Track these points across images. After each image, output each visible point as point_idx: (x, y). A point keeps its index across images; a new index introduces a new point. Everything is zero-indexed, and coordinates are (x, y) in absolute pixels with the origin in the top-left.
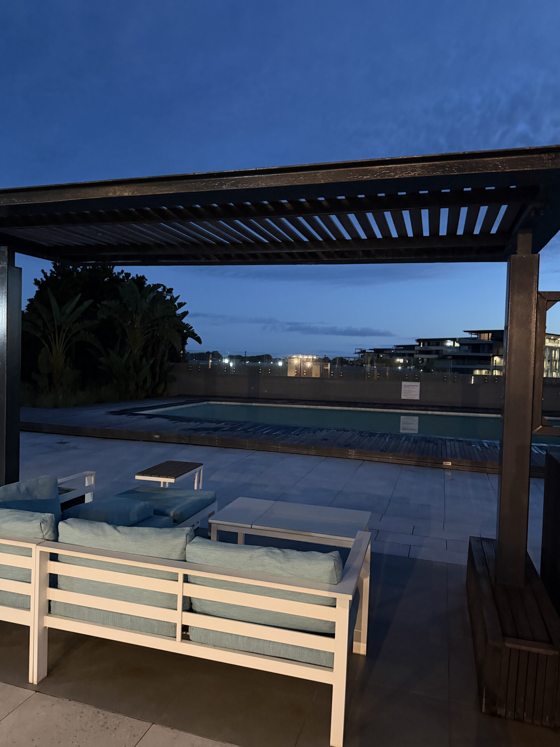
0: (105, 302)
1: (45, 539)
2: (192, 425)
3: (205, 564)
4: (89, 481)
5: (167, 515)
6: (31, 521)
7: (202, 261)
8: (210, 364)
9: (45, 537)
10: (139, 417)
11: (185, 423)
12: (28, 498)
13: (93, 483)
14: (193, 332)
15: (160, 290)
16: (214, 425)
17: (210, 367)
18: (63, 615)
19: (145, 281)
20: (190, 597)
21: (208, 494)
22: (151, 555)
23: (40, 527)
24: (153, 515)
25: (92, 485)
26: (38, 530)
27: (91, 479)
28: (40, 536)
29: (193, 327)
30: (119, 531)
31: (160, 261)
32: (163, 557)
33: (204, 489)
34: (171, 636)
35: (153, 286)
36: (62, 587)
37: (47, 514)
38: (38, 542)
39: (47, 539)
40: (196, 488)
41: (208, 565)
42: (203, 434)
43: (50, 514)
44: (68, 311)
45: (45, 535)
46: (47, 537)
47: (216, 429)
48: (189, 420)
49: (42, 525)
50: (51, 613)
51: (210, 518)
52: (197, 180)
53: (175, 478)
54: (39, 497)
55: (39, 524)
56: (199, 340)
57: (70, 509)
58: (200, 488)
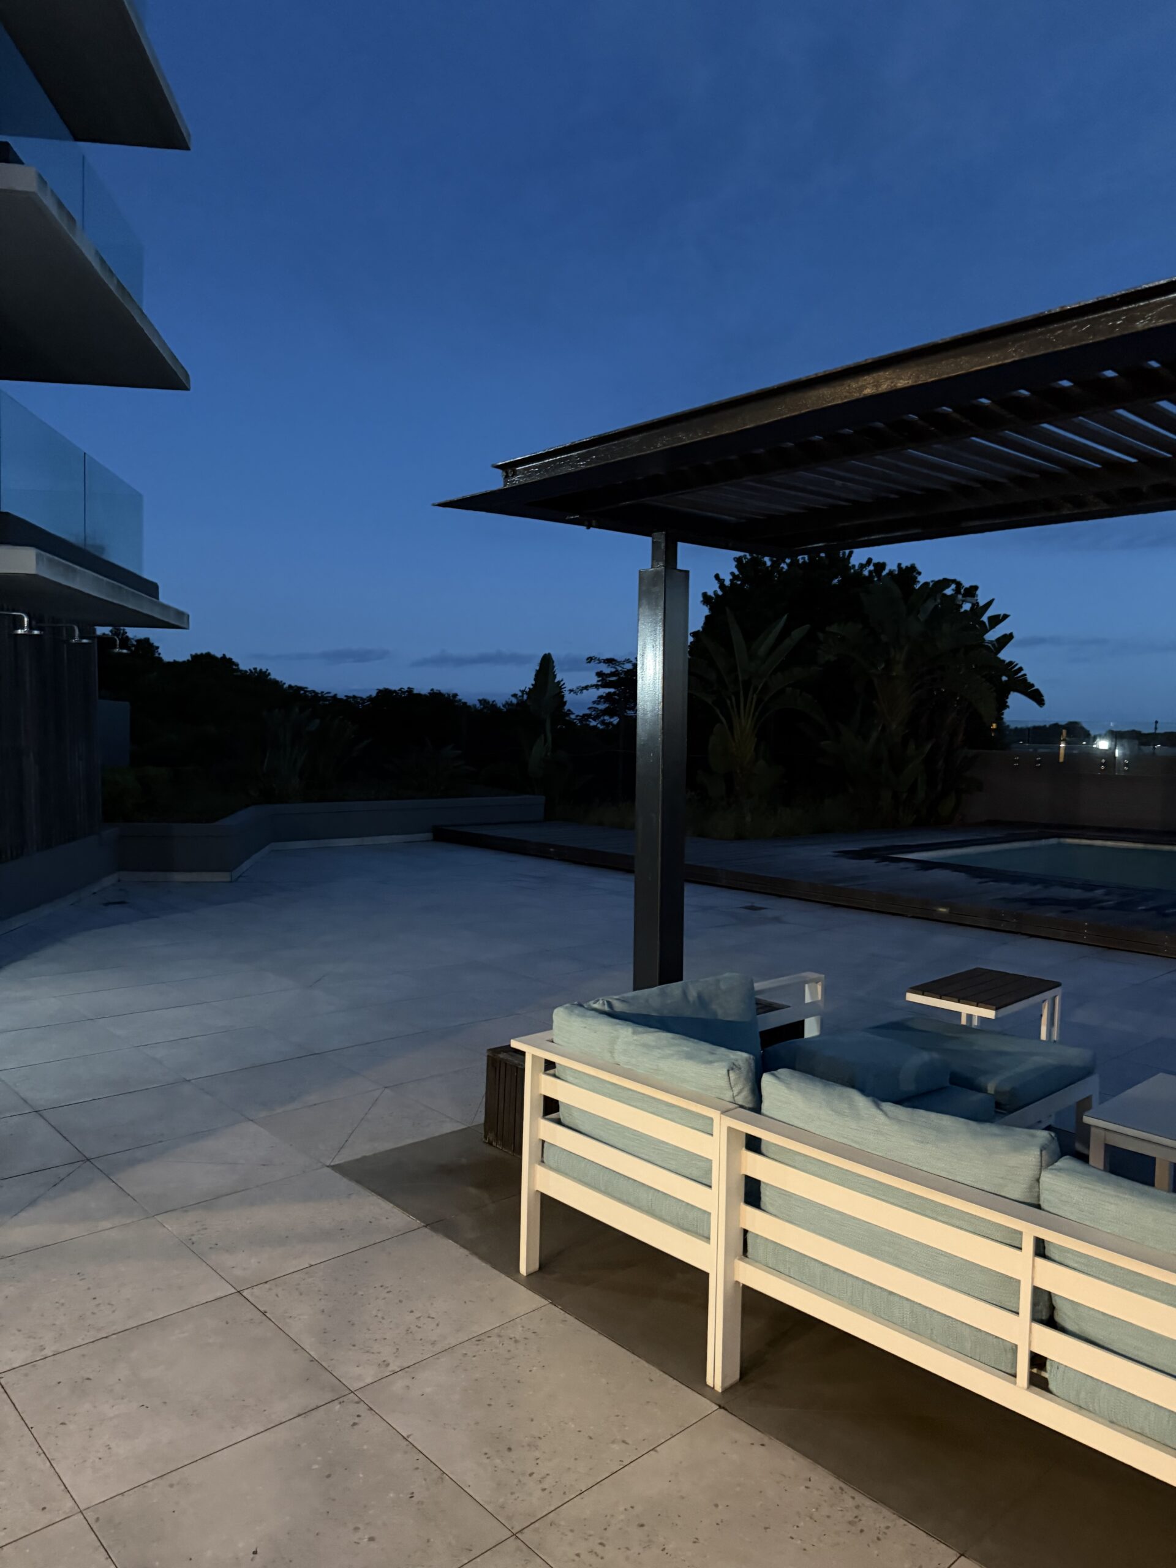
0: (834, 628)
1: (736, 1104)
2: (1023, 890)
3: (1087, 1223)
4: (813, 993)
5: (981, 1089)
6: (711, 1062)
7: (1064, 513)
8: (1062, 752)
9: (736, 1098)
10: (902, 865)
11: (1006, 885)
12: (702, 1015)
13: (820, 997)
14: (1025, 680)
15: (949, 592)
16: (1076, 894)
17: (1061, 760)
18: (770, 1266)
19: (917, 575)
20: (1049, 1293)
21: (1075, 1055)
22: (958, 1179)
23: (727, 1077)
24: (948, 1084)
25: (819, 1001)
26: (724, 1083)
27: (817, 989)
28: (728, 1095)
29: (1024, 668)
30: (886, 1114)
31: (964, 525)
32: (985, 1188)
33: (1064, 1040)
34: (1004, 1370)
35: (933, 585)
36: (769, 1208)
37: (739, 1053)
38: (724, 1110)
39: (740, 1103)
40: (1043, 1036)
41: (1098, 1229)
42: (1052, 913)
43: (745, 1055)
44: (762, 650)
45: (737, 1095)
46: (740, 1100)
47: (1083, 904)
48: (1016, 878)
49: (732, 1074)
50: (747, 1257)
51: (1086, 1113)
52: (1069, 322)
53: (997, 1009)
54: (721, 1015)
55: (725, 1072)
56: (1037, 697)
57: (777, 1046)
58: (1055, 1037)
